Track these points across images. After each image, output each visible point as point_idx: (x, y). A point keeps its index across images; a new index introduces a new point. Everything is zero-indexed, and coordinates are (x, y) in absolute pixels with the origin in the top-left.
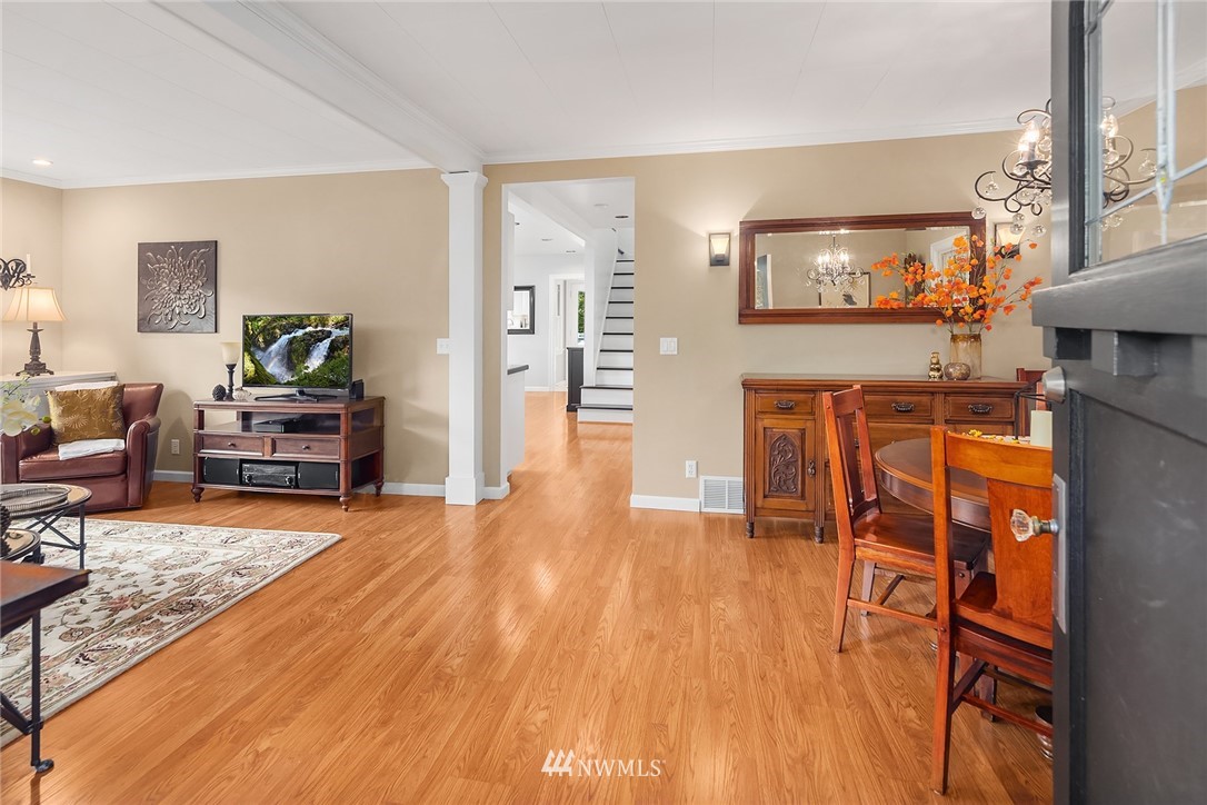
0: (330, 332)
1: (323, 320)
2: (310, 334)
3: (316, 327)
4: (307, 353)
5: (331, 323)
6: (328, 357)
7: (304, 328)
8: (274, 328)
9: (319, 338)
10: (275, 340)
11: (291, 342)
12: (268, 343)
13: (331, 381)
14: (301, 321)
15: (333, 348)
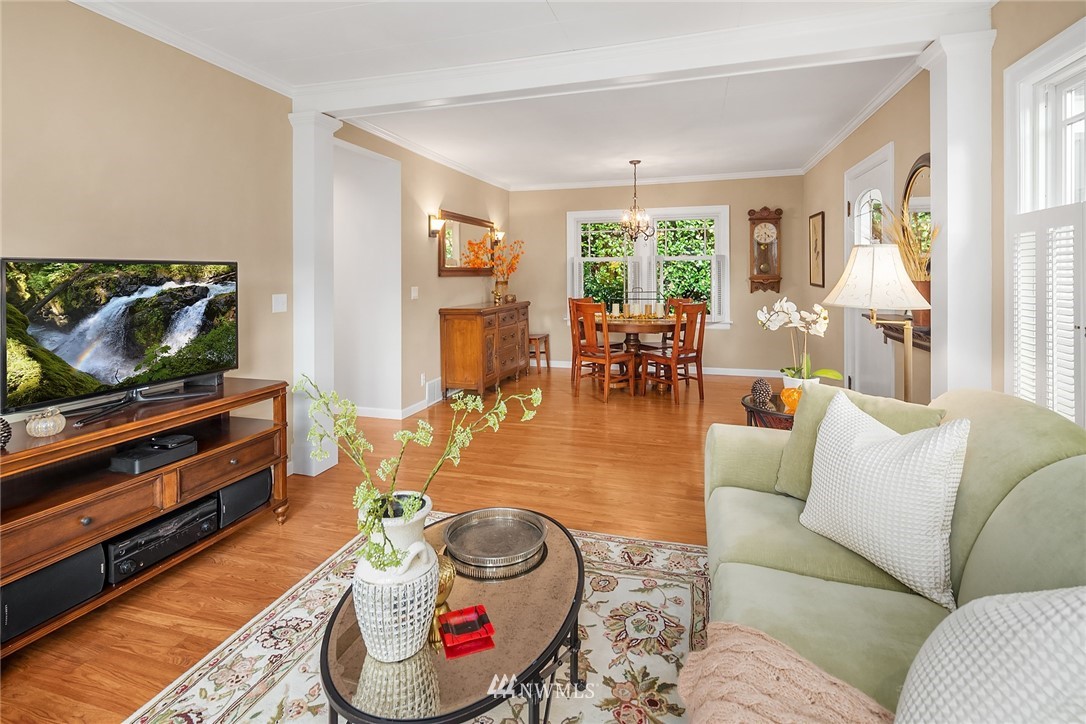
0: (206, 290)
1: (193, 270)
2: (171, 293)
3: (182, 281)
4: (167, 324)
5: (207, 275)
6: (204, 328)
7: (159, 283)
8: (93, 285)
9: (186, 299)
10: (93, 306)
11: (131, 309)
12: (75, 316)
13: (210, 362)
14: (153, 272)
15: (211, 313)
